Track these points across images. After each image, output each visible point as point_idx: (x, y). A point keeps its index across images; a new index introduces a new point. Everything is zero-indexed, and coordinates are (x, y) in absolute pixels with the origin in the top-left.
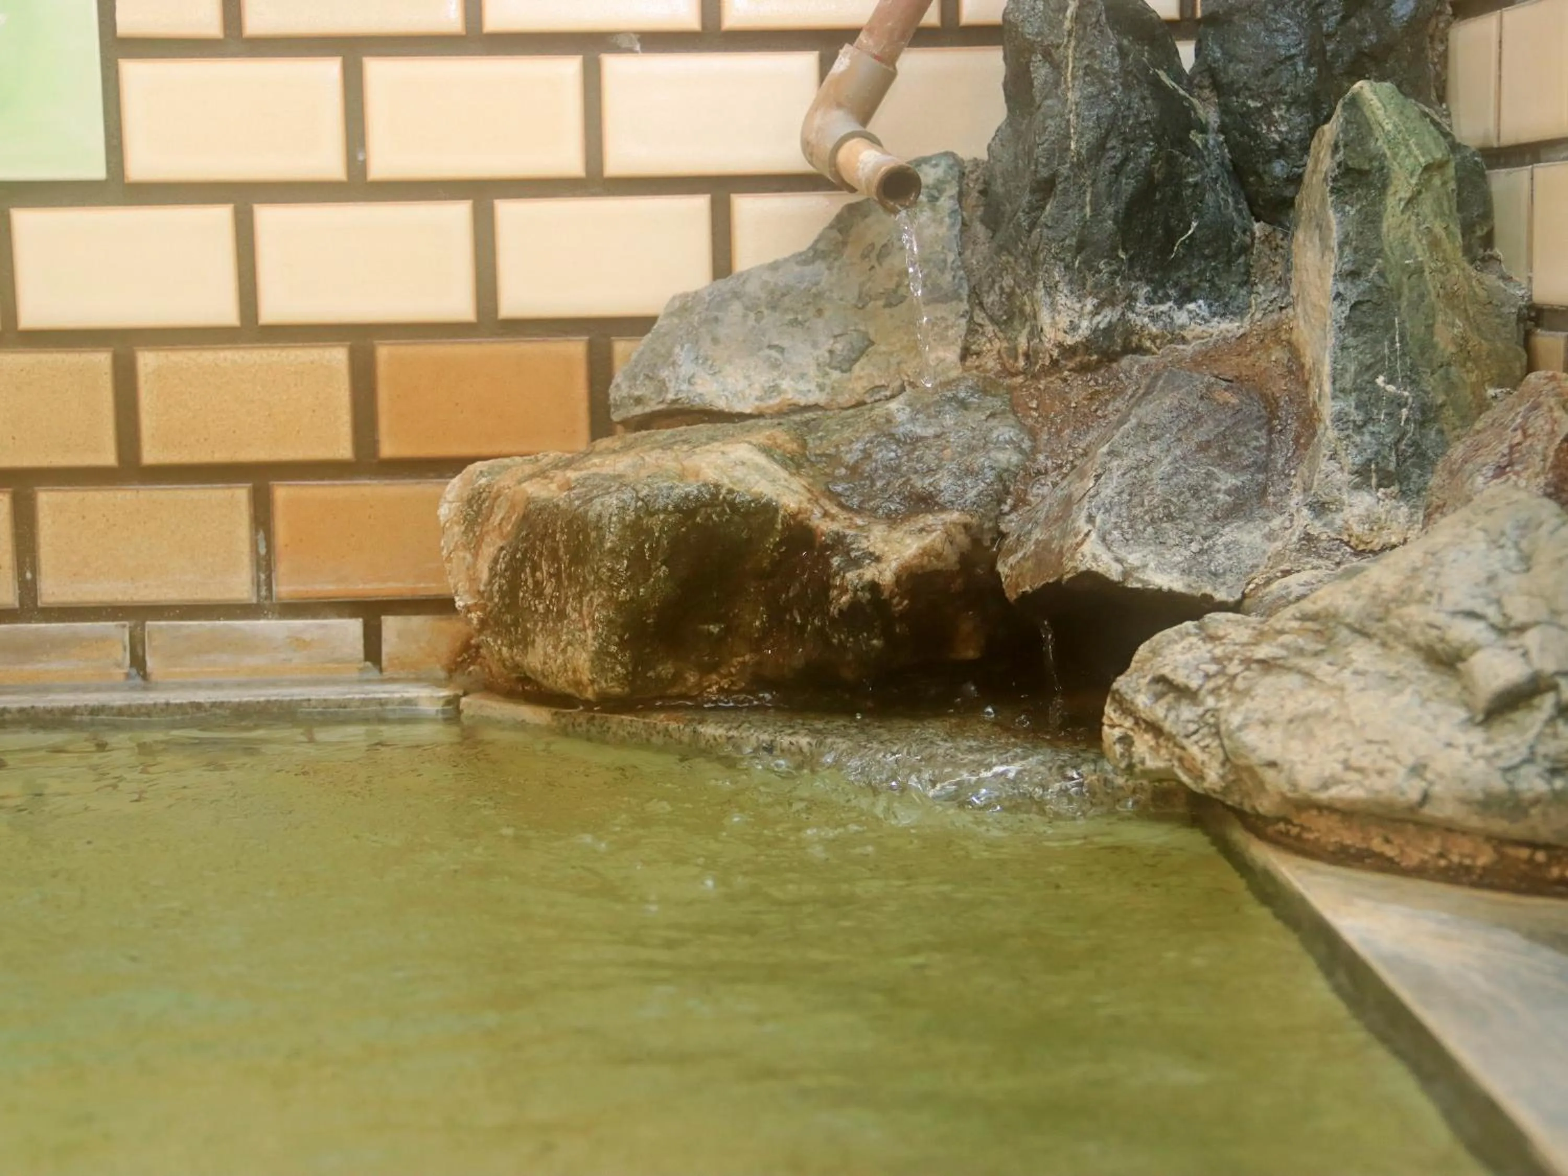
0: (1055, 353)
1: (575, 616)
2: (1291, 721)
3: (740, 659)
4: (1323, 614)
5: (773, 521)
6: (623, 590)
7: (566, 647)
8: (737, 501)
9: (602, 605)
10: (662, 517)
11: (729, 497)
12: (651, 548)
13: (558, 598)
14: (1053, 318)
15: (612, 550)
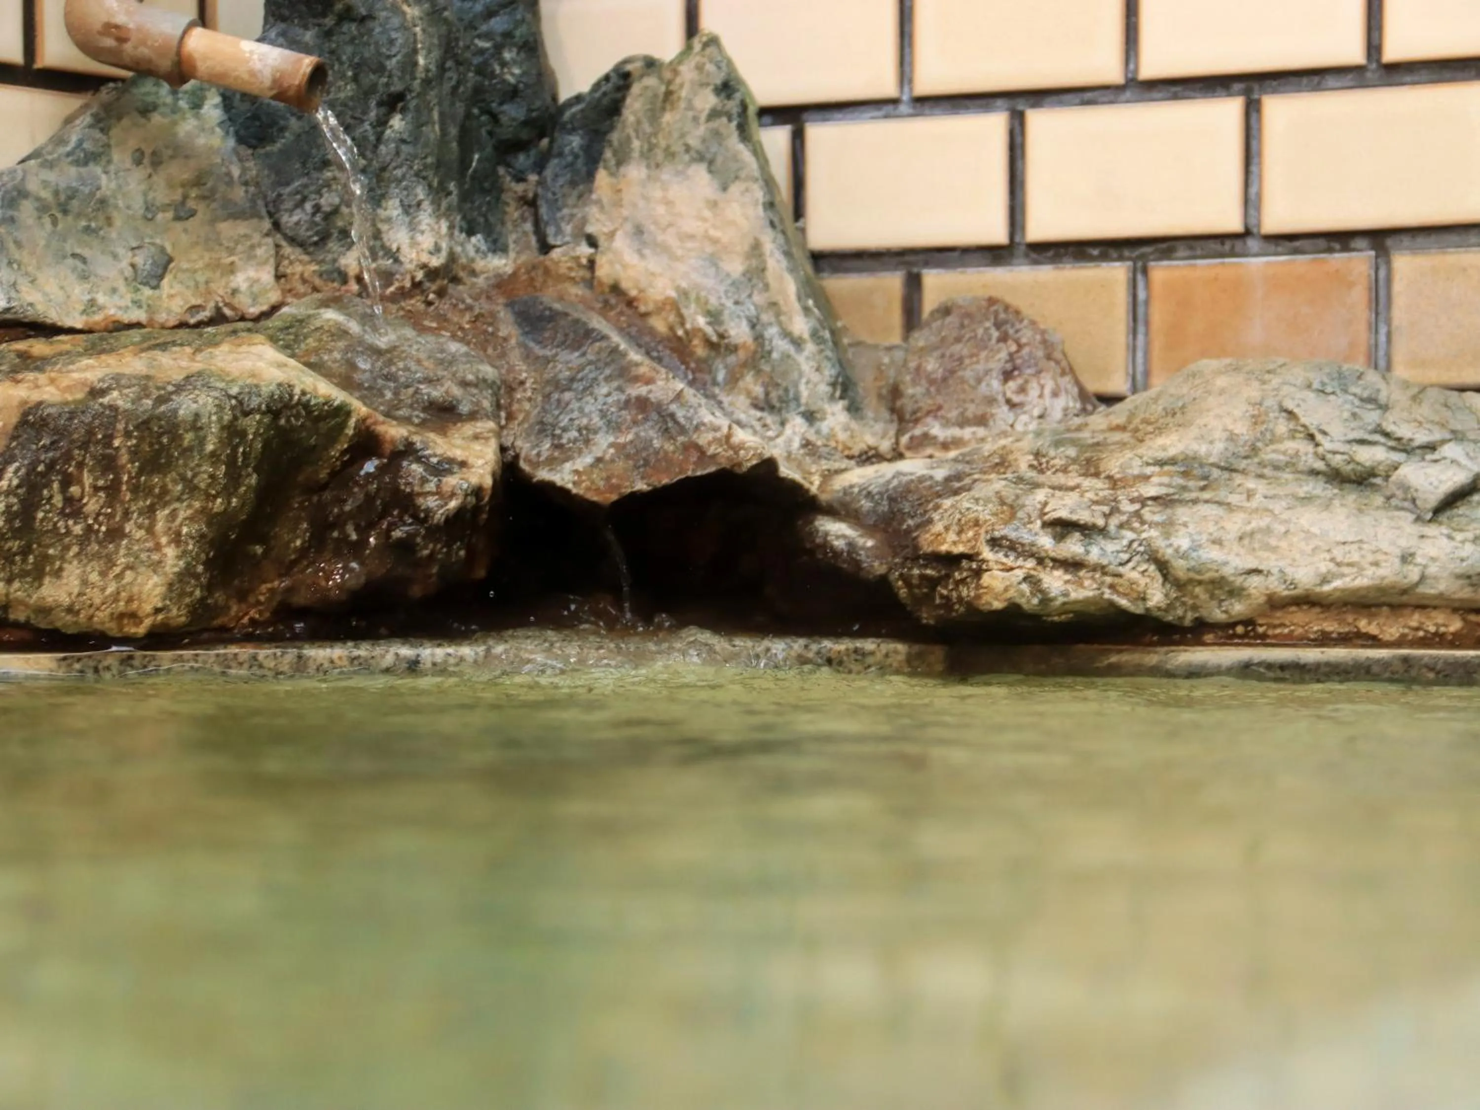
0: (420, 275)
1: (140, 534)
2: (1241, 538)
3: (269, 585)
4: (1181, 457)
5: (343, 426)
6: (219, 500)
7: (123, 572)
8: (313, 402)
9: (191, 519)
10: (258, 417)
11: (304, 399)
12: (244, 453)
13: (110, 516)
14: (412, 238)
15: (213, 454)
